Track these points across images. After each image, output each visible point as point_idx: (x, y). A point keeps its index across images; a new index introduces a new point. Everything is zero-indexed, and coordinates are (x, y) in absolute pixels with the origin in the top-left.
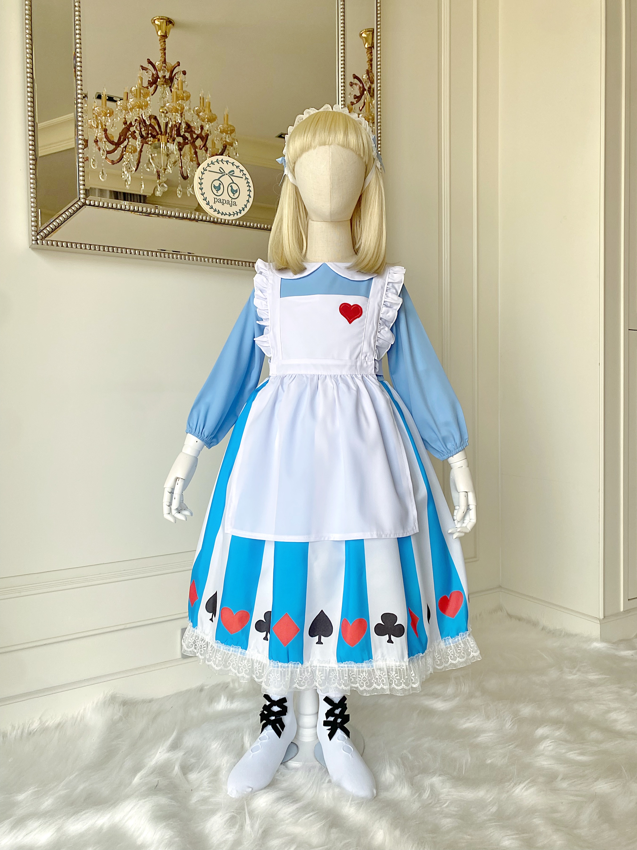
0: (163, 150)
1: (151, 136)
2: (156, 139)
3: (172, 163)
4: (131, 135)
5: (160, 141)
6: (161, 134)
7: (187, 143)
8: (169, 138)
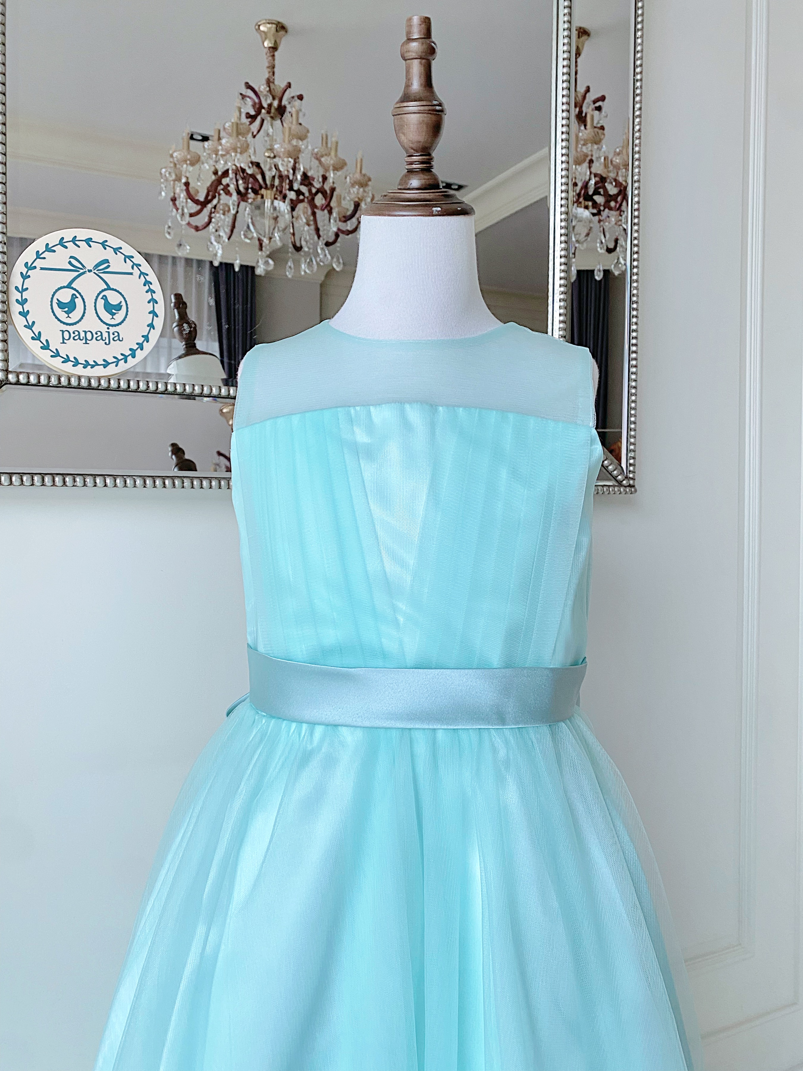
0: (268, 211)
1: (253, 192)
2: (259, 196)
3: (281, 229)
4: (223, 190)
5: (265, 197)
6: (266, 188)
7: (302, 201)
8: (278, 193)
